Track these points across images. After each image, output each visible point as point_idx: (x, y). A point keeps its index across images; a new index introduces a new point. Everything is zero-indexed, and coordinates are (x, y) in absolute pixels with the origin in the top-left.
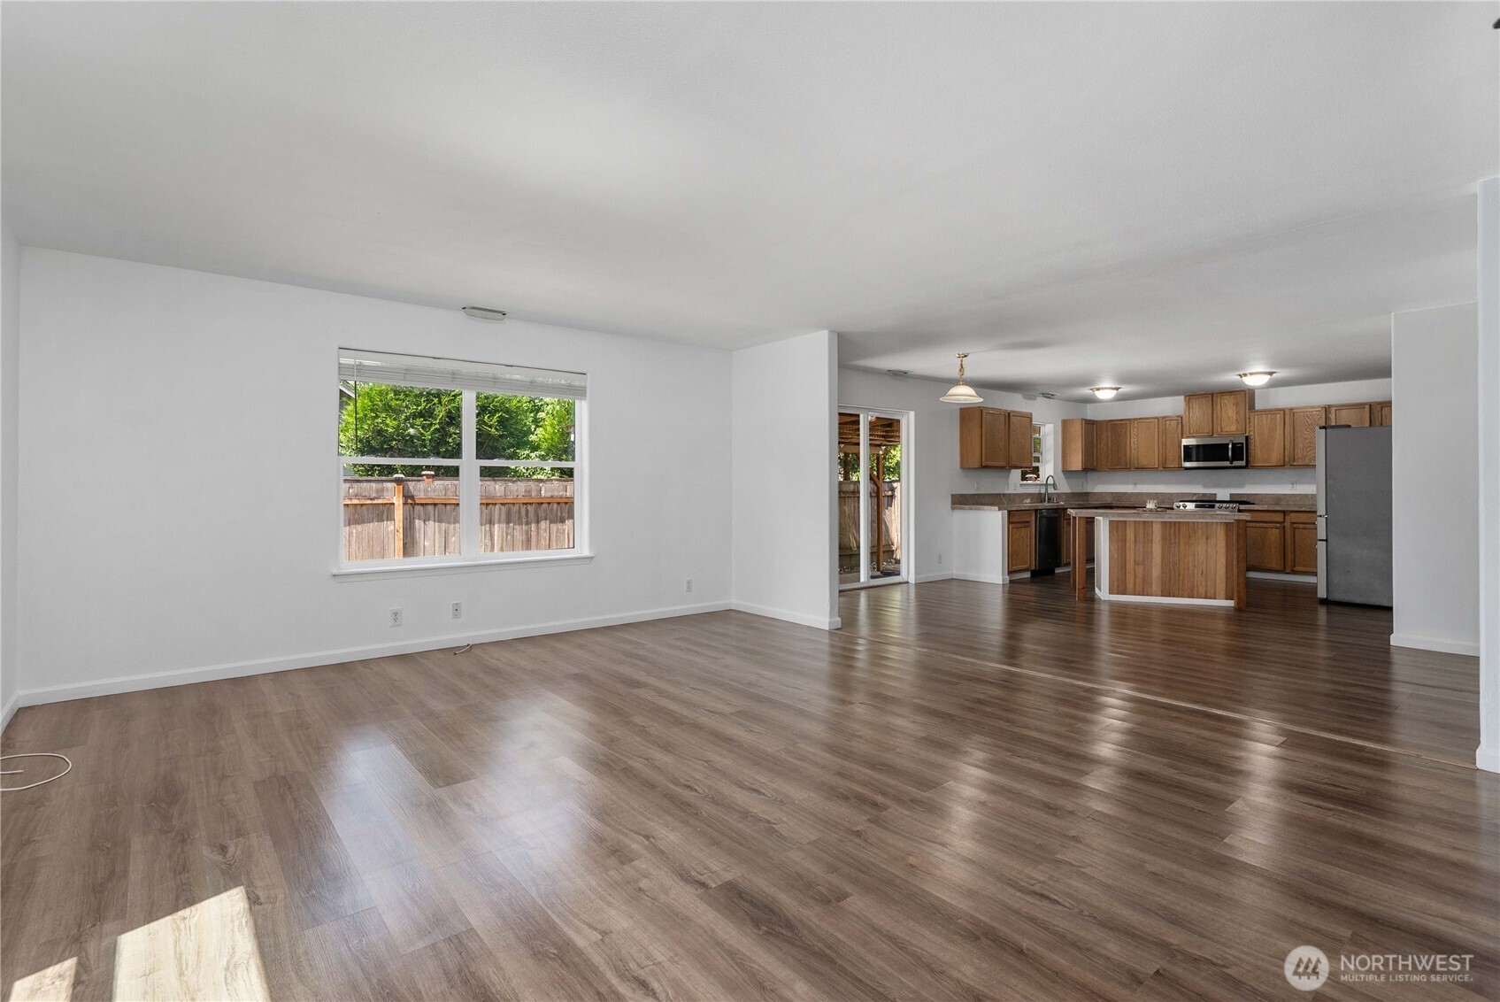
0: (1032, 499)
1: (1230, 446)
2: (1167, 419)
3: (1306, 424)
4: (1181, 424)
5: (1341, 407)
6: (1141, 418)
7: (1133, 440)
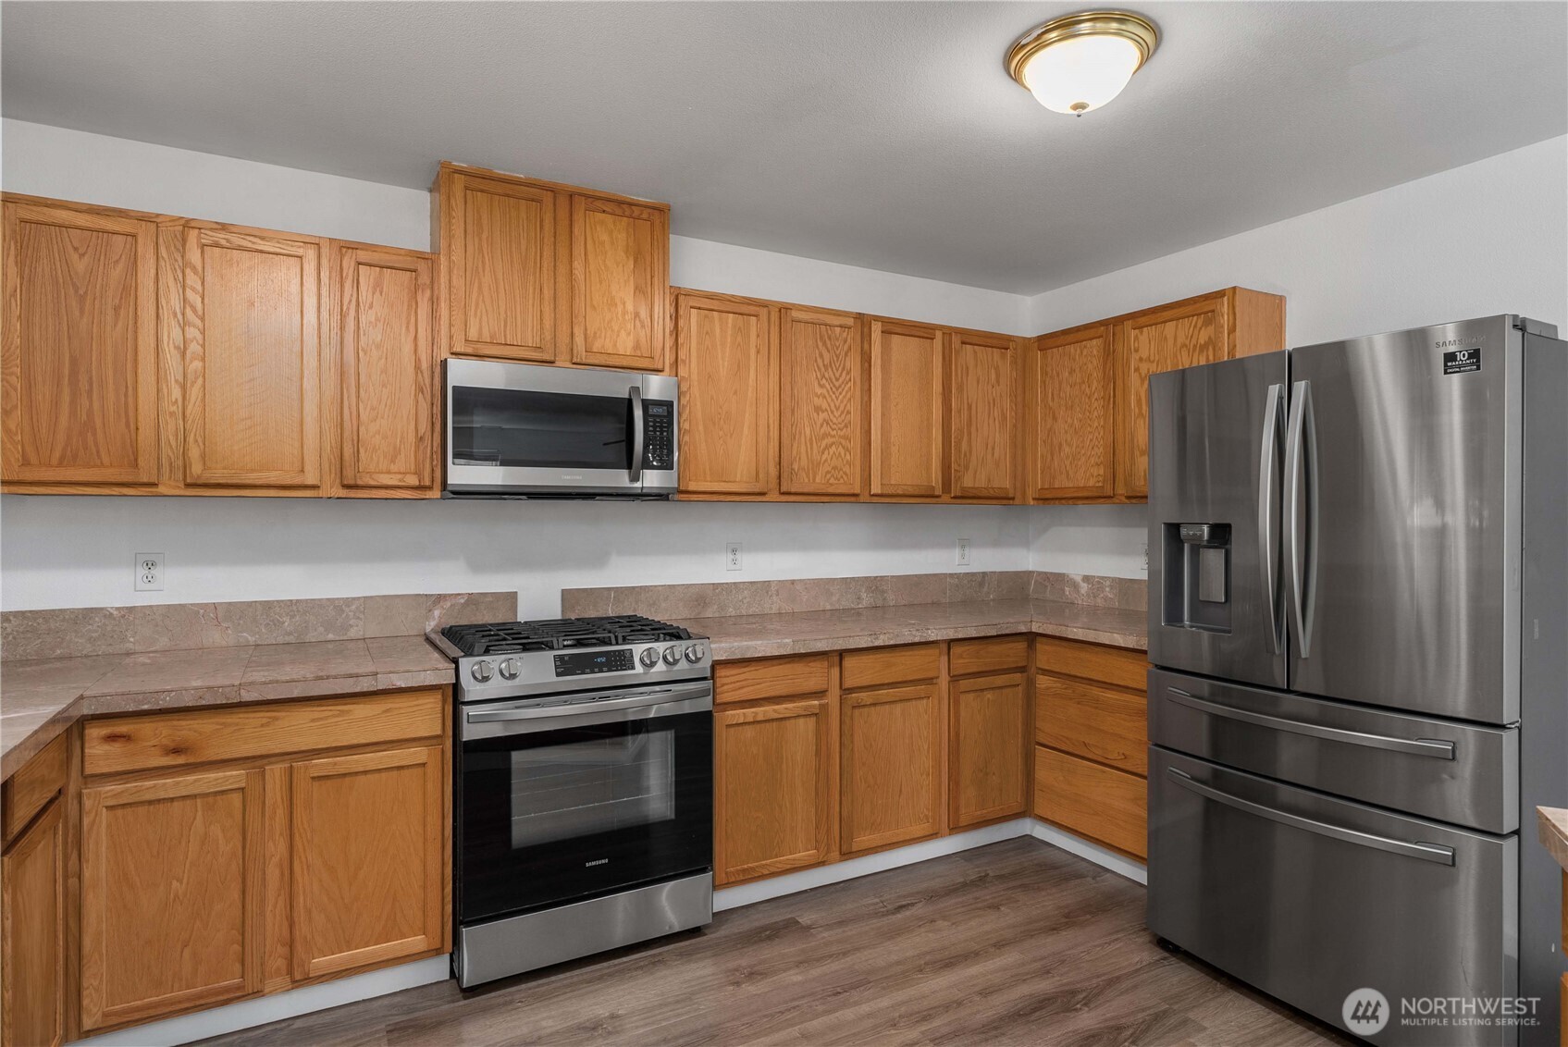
2: (363, 256)
3: (819, 361)
4: (428, 293)
5: (894, 327)
6: (223, 227)
7: (172, 334)
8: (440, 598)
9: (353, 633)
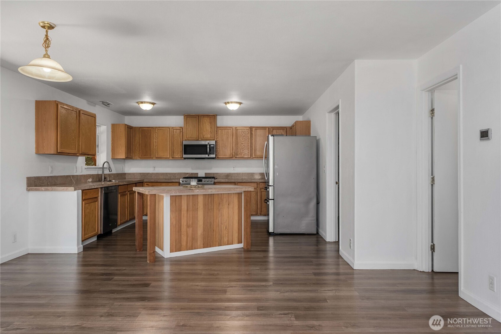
0: (93, 179)
1: (208, 146)
2: (174, 129)
3: (242, 136)
4: (182, 132)
5: (257, 128)
6: (160, 127)
7: (154, 140)
8: (188, 173)
9: (176, 177)
